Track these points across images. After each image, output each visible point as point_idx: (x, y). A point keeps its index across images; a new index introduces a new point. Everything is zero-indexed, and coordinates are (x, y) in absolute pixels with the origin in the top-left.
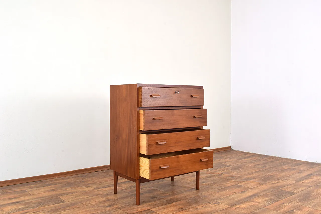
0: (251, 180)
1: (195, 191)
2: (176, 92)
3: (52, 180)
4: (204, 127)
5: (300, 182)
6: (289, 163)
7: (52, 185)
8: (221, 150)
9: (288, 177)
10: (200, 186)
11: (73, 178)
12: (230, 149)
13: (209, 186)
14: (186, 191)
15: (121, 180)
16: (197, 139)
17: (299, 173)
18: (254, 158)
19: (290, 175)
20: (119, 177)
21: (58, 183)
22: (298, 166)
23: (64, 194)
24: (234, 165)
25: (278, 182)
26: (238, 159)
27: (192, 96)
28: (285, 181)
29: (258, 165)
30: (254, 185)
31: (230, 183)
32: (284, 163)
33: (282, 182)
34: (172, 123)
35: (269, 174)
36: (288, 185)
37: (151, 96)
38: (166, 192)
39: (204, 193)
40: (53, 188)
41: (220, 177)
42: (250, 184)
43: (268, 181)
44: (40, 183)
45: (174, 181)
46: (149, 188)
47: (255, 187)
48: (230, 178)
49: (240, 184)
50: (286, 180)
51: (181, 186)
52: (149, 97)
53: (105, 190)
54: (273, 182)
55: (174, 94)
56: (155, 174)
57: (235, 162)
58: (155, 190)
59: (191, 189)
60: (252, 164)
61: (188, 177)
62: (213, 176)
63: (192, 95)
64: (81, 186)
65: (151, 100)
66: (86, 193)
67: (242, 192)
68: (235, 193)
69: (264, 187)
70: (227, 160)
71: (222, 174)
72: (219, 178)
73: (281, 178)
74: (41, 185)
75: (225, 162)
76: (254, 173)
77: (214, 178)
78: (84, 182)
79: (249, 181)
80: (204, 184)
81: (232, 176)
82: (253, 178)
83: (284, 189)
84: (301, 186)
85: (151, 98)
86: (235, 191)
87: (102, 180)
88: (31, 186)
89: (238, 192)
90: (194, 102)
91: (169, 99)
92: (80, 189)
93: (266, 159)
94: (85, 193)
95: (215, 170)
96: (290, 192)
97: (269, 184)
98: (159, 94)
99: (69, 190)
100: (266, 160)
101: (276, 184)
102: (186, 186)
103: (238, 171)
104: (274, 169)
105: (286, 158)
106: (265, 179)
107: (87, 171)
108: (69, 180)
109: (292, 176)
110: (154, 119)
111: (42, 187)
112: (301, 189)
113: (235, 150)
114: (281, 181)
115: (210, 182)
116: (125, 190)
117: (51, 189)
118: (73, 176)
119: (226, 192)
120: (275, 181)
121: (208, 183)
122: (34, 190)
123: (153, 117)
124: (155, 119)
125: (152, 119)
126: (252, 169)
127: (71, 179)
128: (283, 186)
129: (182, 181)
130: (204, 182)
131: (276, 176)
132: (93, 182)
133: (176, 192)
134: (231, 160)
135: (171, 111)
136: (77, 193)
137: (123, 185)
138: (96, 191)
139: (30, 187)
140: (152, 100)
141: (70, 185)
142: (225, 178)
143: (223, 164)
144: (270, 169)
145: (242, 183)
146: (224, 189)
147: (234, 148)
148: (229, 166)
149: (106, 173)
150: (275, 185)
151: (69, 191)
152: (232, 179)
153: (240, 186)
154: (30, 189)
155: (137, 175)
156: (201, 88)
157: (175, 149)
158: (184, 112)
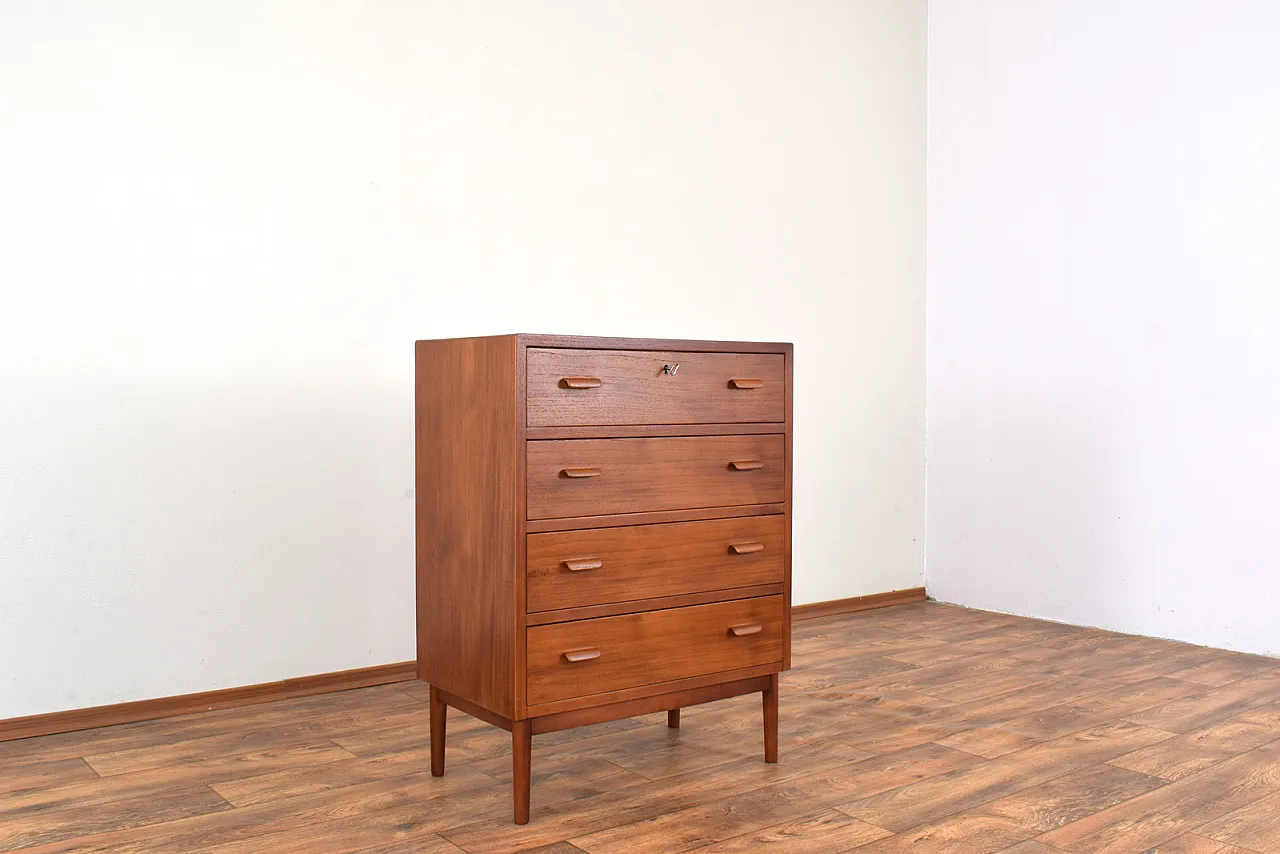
0: (993, 727)
1: (760, 769)
2: (666, 369)
3: (193, 717)
5: (1193, 736)
6: (1154, 658)
7: (189, 739)
8: (886, 604)
9: (1142, 715)
10: (781, 749)
11: (275, 710)
12: (923, 598)
13: (817, 749)
14: (725, 768)
15: (458, 722)
16: (731, 550)
17: (1193, 697)
18: (1017, 636)
19: (1152, 706)
20: (451, 711)
21: (212, 733)
22: (1189, 668)
23: (229, 776)
24: (930, 662)
25: (1100, 736)
26: (953, 641)
27: (732, 385)
28: (1130, 730)
29: (1026, 663)
30: (1005, 746)
31: (907, 737)
32: (1136, 658)
33: (1119, 737)
34: (639, 491)
35: (1069, 700)
36: (1141, 749)
37: (563, 384)
38: (642, 773)
39: (794, 776)
40: (192, 753)
41: (870, 710)
42: (988, 744)
43: (1062, 732)
44: (143, 729)
45: (678, 727)
46: (576, 756)
47: (1005, 753)
48: (908, 716)
49: (944, 743)
50: (1137, 725)
51: (705, 749)
52: (555, 387)
53: (397, 760)
54: (1083, 736)
55: (658, 375)
56: (543, 681)
57: (937, 651)
58: (598, 764)
59: (742, 762)
60: (1002, 661)
61: (737, 712)
62: (840, 708)
63: (732, 378)
64: (303, 745)
65: (563, 401)
66: (321, 772)
67: (951, 774)
68: (920, 777)
69: (1043, 755)
70: (904, 643)
71: (877, 699)
72: (862, 715)
73: (1116, 718)
74: (145, 737)
75: (898, 651)
76: (1010, 695)
77: (844, 717)
78: (318, 727)
79: (984, 730)
80: (800, 739)
81: (918, 710)
82: (1002, 718)
83: (1120, 763)
84: (1197, 752)
85: (562, 391)
86: (918, 770)
87: (389, 718)
88: (109, 741)
89: (935, 774)
90: (744, 408)
91: (639, 395)
92: (299, 756)
93: (1063, 638)
94: (315, 772)
95: (850, 685)
96: (1146, 776)
97: (1064, 742)
98: (597, 374)
99: (254, 759)
100: (1065, 643)
101: (1093, 741)
102: (725, 747)
103: (945, 690)
104: (1090, 681)
105: (1147, 638)
106: (1053, 722)
107: (334, 683)
108: (260, 718)
109: (1164, 711)
110: (563, 474)
111: (149, 749)
112: (1192, 764)
113: (939, 605)
114: (1114, 731)
115: (823, 733)
116: (474, 764)
117: (185, 753)
118: (280, 704)
119: (885, 774)
120: (1089, 732)
121: (816, 735)
122: (114, 759)
123: (562, 468)
124: (566, 474)
125: (556, 475)
126: (1000, 681)
127: (269, 716)
128: (1121, 752)
129: (714, 728)
130: (797, 733)
131: (1095, 710)
132: (355, 729)
133: (684, 770)
134: (921, 643)
135: (633, 442)
136: (281, 774)
137: (472, 743)
138: (361, 766)
139: (98, 746)
140: (567, 401)
141: (263, 738)
142: (886, 717)
143: (887, 660)
144: (1075, 681)
145: (953, 737)
146: (877, 761)
147: (937, 594)
148: (913, 667)
149: (410, 693)
150: (1086, 745)
151: (256, 765)
152: (915, 722)
153: (945, 750)
154: (99, 753)
155: (519, 702)
156: (784, 351)
157: (638, 591)
158: (689, 446)
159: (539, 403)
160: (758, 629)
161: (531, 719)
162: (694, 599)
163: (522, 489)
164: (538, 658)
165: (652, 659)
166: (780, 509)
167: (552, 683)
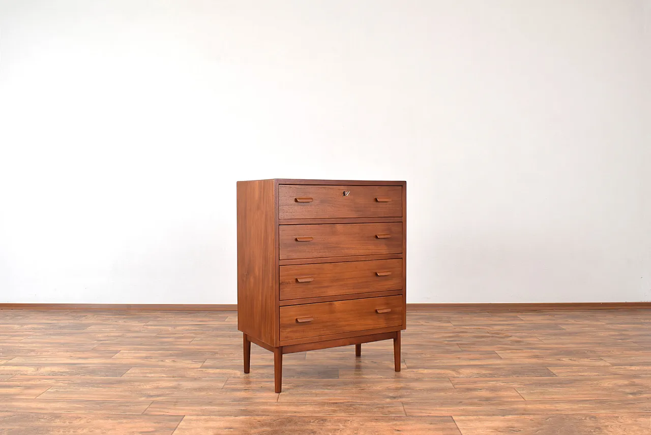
2: (344, 193)
16: (376, 275)
34: (332, 248)
37: (296, 200)
52: (292, 202)
55: (341, 196)
63: (376, 197)
65: (295, 208)
85: (296, 203)
90: (381, 211)
91: (331, 205)
98: (311, 196)
110: (296, 240)
123: (296, 237)
125: (293, 240)
155: (276, 339)
156: (402, 185)
157: (331, 292)
158: (356, 228)
159: (285, 209)
160: (389, 310)
161: (282, 347)
162: (358, 296)
163: (277, 246)
164: (284, 320)
165: (339, 322)
166: (401, 256)
167: (291, 332)
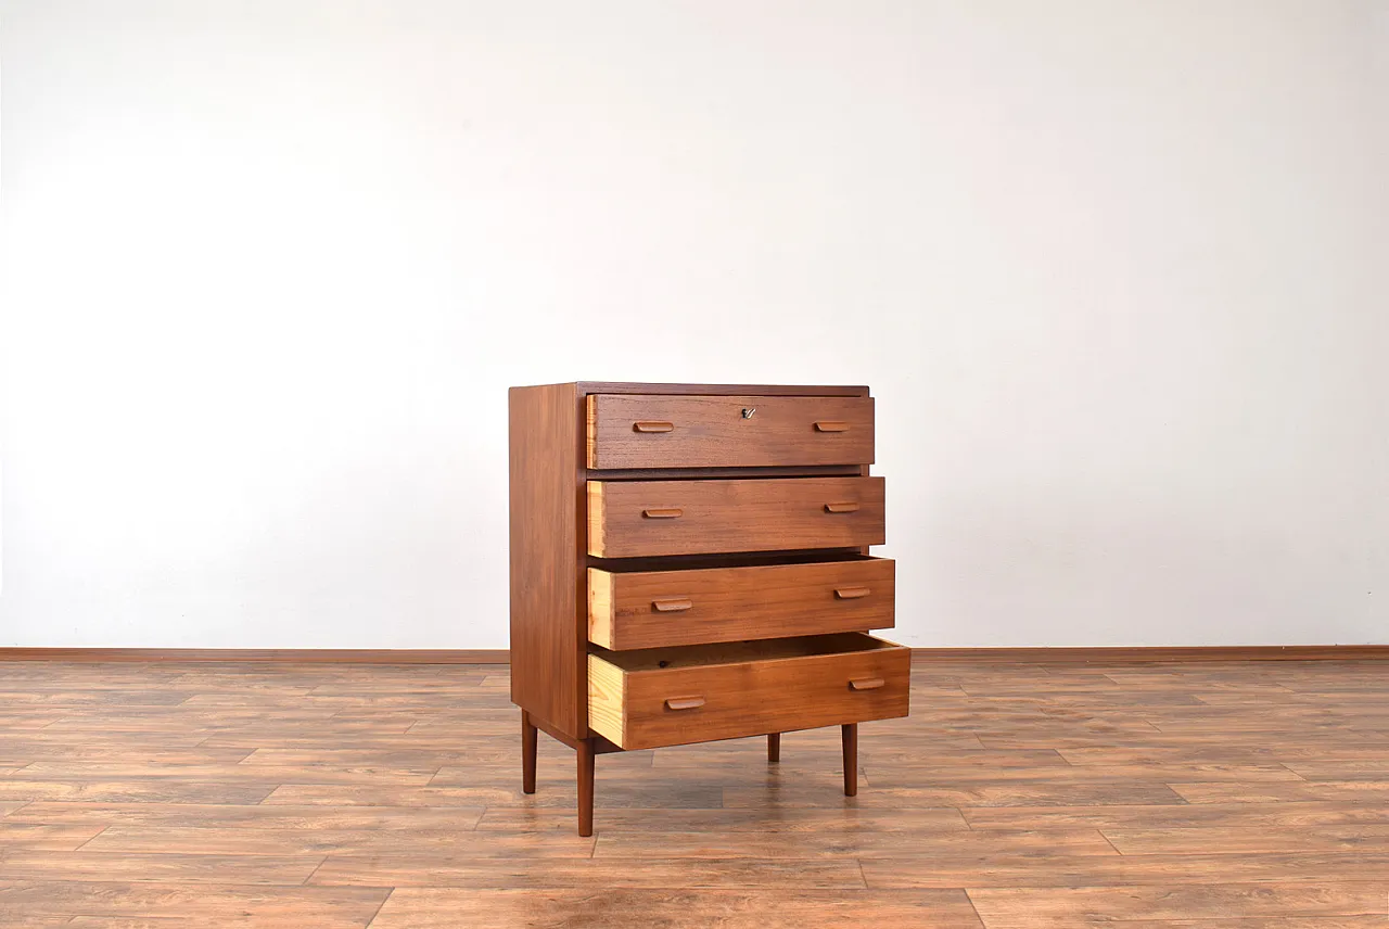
2: (743, 412)
4: (875, 551)
27: (816, 428)
37: (637, 428)
52: (630, 431)
55: (736, 419)
56: (644, 727)
65: (635, 444)
90: (829, 452)
91: (714, 438)
123: (642, 509)
140: (640, 445)
156: (862, 395)
158: (779, 488)
159: (609, 447)
160: (880, 683)
161: (593, 739)
165: (763, 709)
167: (655, 730)
